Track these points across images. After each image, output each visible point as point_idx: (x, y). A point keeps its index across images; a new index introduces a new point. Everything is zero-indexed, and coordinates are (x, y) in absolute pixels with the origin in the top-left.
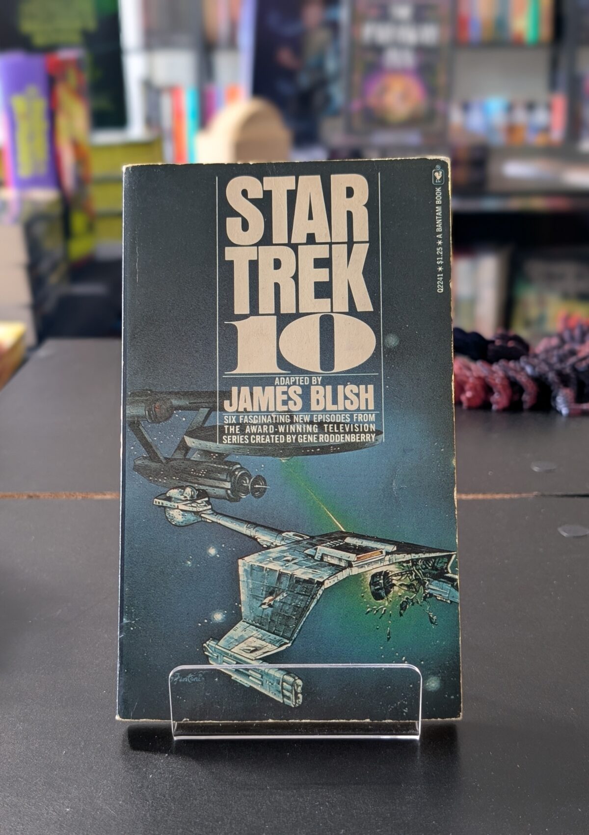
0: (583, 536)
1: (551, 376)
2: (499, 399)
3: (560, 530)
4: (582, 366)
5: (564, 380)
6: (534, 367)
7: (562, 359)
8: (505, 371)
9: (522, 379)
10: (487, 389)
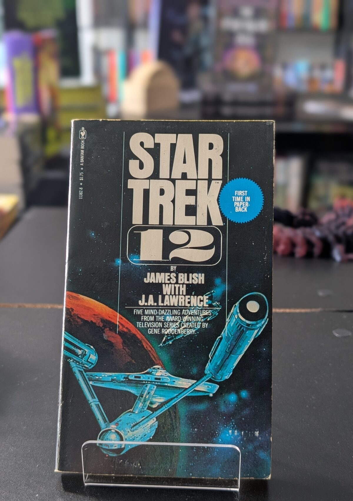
1: (331, 238)
2: (300, 251)
3: (334, 332)
4: (349, 232)
5: (338, 240)
6: (321, 232)
7: (338, 227)
8: (304, 233)
9: (314, 239)
10: (293, 245)
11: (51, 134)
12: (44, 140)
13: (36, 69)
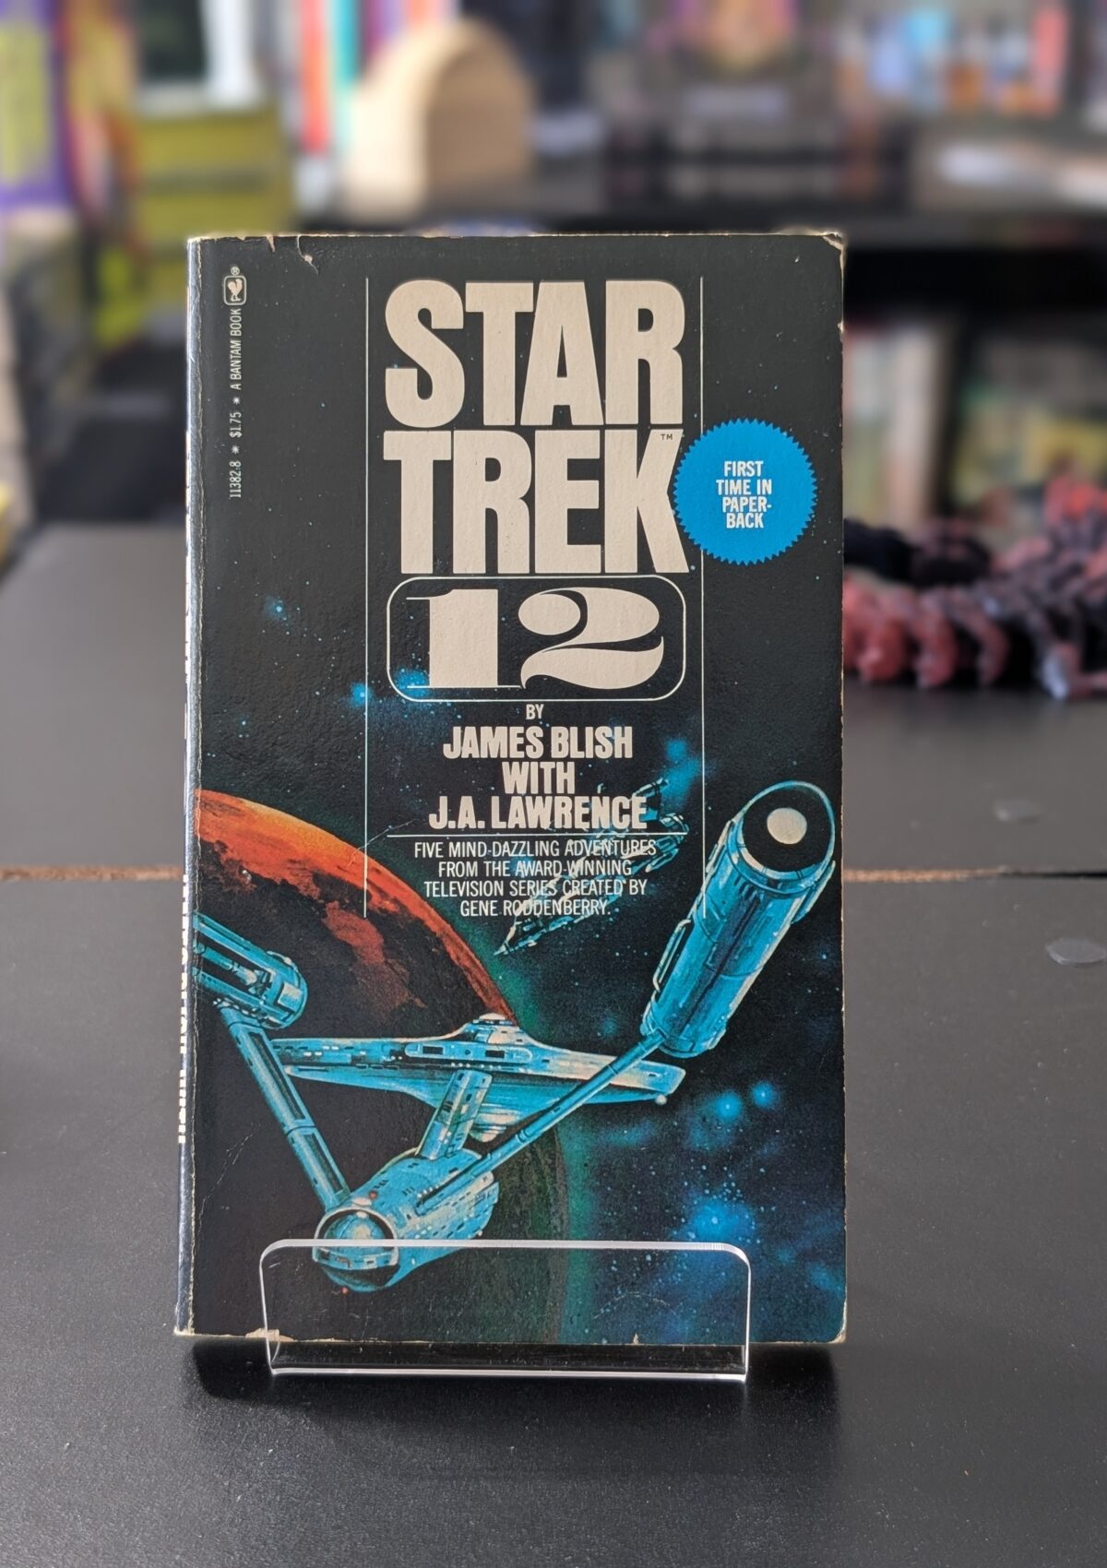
0: (1094, 964)
1: (1036, 621)
2: (932, 666)
3: (1049, 948)
4: (1095, 597)
5: (1060, 626)
6: (1002, 600)
7: (1057, 583)
8: (947, 607)
9: (978, 626)
10: (911, 646)
11: (115, 271)
12: (91, 292)
13: (60, 60)
